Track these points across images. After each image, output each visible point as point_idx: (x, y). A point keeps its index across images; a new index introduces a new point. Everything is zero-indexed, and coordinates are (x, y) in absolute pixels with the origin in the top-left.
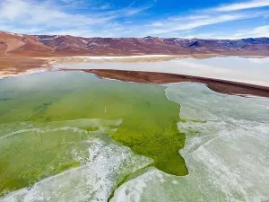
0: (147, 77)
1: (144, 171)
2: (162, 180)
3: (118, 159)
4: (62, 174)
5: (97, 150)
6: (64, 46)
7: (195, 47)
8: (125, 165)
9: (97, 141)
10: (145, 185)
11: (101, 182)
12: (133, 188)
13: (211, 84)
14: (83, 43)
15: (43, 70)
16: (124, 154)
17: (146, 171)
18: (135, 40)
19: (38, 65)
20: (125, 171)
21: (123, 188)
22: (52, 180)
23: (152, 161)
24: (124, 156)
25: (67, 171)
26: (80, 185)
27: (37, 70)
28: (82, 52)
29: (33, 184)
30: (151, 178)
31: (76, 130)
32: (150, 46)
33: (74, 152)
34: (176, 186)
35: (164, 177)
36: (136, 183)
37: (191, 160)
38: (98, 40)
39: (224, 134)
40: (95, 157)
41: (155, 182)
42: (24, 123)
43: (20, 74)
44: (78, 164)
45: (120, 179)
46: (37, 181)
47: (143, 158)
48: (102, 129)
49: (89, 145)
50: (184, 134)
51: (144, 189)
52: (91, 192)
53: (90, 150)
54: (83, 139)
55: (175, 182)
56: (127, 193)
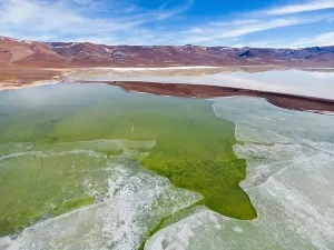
0: (187, 90)
1: (189, 211)
2: (218, 226)
3: (151, 194)
4: (67, 215)
5: (120, 180)
6: (81, 55)
7: (246, 57)
8: (161, 203)
9: (120, 168)
10: (191, 234)
11: (125, 228)
12: (174, 238)
13: (273, 98)
14: (106, 52)
15: (54, 82)
16: (159, 187)
17: (193, 212)
18: (171, 49)
19: (49, 76)
20: (161, 211)
21: (159, 237)
22: (50, 224)
23: (201, 197)
24: (159, 190)
25: (74, 211)
26: (92, 232)
27: (46, 83)
29: (21, 229)
30: (199, 223)
31: (90, 153)
32: (189, 56)
33: (87, 183)
34: (241, 235)
35: (221, 222)
36: (178, 230)
37: (258, 196)
38: (126, 49)
39: (301, 160)
40: (117, 190)
41: (207, 228)
42: (20, 144)
43: (25, 86)
44: (92, 200)
45: (154, 224)
46: (29, 225)
47: (187, 193)
48: (128, 154)
49: (109, 174)
50: (244, 160)
51: (191, 240)
52: (109, 243)
53: (110, 181)
54: (100, 165)
55: (238, 229)
56: (165, 245)
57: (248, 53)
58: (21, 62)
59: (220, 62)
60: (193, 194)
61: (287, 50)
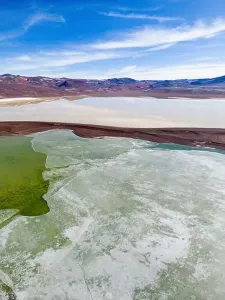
23: (18, 211)
47: (8, 211)
60: (13, 210)
61: (96, 81)
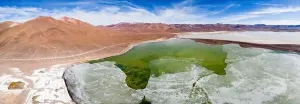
6: (183, 28)
7: (238, 28)
19: (173, 36)
28: (190, 31)
32: (218, 28)
38: (196, 25)
57: (238, 26)
58: (167, 31)
59: (229, 30)
